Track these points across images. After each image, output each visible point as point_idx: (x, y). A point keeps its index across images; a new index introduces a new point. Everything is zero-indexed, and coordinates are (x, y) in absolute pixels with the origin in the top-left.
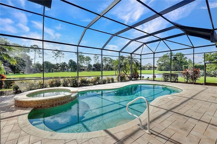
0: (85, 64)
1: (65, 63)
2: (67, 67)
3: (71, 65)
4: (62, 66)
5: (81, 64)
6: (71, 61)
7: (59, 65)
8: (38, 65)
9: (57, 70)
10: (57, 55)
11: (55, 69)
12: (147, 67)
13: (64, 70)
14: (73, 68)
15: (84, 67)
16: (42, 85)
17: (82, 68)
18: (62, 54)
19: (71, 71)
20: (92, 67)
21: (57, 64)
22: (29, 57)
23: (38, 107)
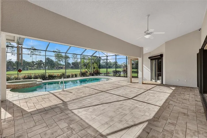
0: (63, 62)
1: (41, 61)
2: (43, 64)
3: (48, 63)
4: (38, 64)
5: (59, 62)
6: (48, 59)
7: (35, 63)
8: (10, 63)
9: (33, 68)
10: (33, 52)
11: (30, 67)
12: (122, 66)
13: (40, 68)
14: (50, 67)
15: (62, 65)
16: (17, 78)
17: (60, 66)
18: (38, 52)
19: (48, 69)
20: (70, 65)
21: (33, 62)
23: (15, 88)
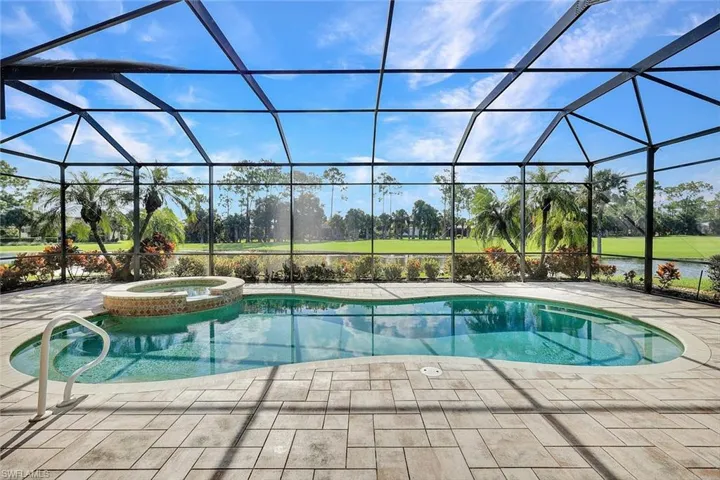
1: (402, 212)
2: (409, 222)
3: (418, 217)
4: (397, 221)
6: (420, 204)
8: (336, 219)
9: (387, 233)
13: (402, 232)
14: (424, 229)
19: (421, 237)
21: (383, 217)
22: (317, 200)
